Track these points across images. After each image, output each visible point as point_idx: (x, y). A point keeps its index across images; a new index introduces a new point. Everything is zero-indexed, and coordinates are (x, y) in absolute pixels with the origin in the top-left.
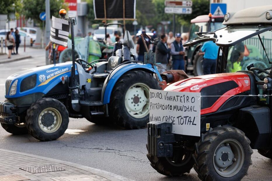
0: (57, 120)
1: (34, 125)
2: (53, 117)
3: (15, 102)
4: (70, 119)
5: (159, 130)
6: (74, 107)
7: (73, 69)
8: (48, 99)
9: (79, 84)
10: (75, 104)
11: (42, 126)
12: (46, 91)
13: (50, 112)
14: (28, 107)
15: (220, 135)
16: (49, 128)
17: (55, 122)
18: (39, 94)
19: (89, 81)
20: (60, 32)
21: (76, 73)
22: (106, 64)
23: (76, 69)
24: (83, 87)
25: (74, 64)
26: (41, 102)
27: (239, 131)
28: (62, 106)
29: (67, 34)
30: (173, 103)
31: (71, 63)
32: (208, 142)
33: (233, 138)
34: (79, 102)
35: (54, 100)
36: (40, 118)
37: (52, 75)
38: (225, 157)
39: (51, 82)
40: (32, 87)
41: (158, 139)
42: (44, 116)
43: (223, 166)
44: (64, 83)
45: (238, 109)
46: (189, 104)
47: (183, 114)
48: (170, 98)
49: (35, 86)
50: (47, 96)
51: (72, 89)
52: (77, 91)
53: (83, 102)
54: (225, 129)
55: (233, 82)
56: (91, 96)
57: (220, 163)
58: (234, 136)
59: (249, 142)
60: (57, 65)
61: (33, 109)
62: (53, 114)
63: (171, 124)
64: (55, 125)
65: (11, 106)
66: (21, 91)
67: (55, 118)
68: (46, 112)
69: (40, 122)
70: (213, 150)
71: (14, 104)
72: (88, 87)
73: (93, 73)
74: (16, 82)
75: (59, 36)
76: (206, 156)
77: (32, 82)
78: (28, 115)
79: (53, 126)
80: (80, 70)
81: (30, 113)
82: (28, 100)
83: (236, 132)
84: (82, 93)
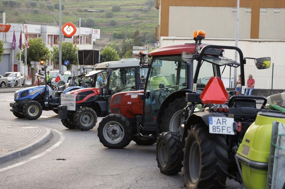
0: (37, 111)
1: (26, 112)
2: (35, 109)
3: (18, 102)
4: (43, 111)
5: (62, 108)
6: (46, 105)
7: (46, 88)
8: (32, 101)
9: (49, 95)
10: (46, 104)
11: (29, 113)
12: (32, 98)
13: (34, 107)
14: (24, 104)
15: (83, 110)
16: (33, 114)
17: (36, 112)
18: (29, 99)
19: (54, 94)
20: (41, 71)
21: (47, 90)
22: (64, 87)
23: (47, 88)
24: (51, 96)
25: (46, 86)
26: (29, 102)
27: (91, 109)
28: (39, 104)
29: (44, 72)
30: (67, 98)
31: (45, 85)
32: (78, 113)
33: (89, 112)
34: (48, 103)
35: (35, 101)
36: (29, 109)
37: (36, 90)
38: (86, 119)
39: (35, 94)
40: (26, 96)
41: (61, 112)
42: (30, 109)
43: (85, 122)
44: (41, 94)
45: (94, 101)
46: (72, 99)
47: (70, 102)
48: (66, 97)
49: (28, 95)
50: (33, 100)
51: (45, 97)
52: (47, 98)
53: (50, 103)
54: (85, 108)
55: (92, 91)
56: (54, 101)
57: (84, 121)
58: (89, 111)
59: (96, 113)
60: (40, 86)
61: (26, 105)
62: (35, 108)
63: (67, 107)
64: (36, 113)
65: (17, 104)
66: (21, 97)
67: (36, 110)
68: (32, 107)
69: (29, 111)
70: (80, 116)
71: (18, 103)
72: (53, 97)
73: (57, 91)
74: (19, 94)
75: (41, 73)
76: (77, 118)
77: (26, 94)
78: (23, 108)
79: (35, 113)
80: (50, 89)
81: (24, 107)
82: (24, 102)
83: (90, 110)
84: (50, 99)
